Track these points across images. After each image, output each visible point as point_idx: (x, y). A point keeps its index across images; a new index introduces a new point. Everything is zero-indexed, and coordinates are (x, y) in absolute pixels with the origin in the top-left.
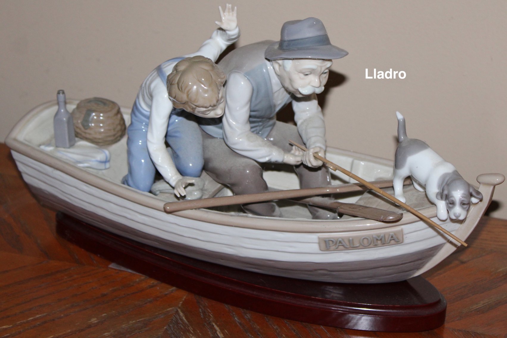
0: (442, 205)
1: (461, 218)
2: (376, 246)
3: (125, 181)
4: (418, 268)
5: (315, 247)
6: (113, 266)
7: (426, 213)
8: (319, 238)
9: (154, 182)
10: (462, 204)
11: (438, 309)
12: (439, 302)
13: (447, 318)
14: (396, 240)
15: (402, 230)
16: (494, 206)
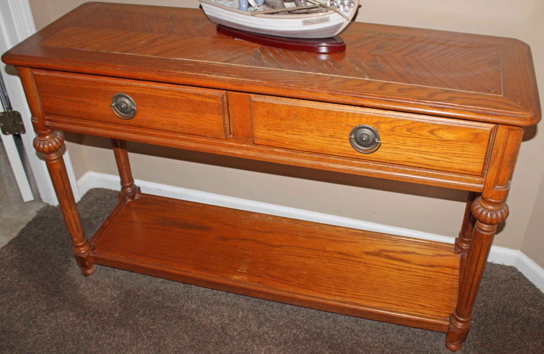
0: (341, 7)
1: (348, 10)
2: (321, 22)
3: (239, 9)
4: (336, 32)
5: (301, 24)
6: (236, 39)
7: (337, 10)
8: (302, 21)
9: (248, 7)
10: (348, 5)
11: (343, 44)
12: (343, 42)
13: (346, 48)
14: (327, 20)
15: (329, 17)
16: (360, 6)
